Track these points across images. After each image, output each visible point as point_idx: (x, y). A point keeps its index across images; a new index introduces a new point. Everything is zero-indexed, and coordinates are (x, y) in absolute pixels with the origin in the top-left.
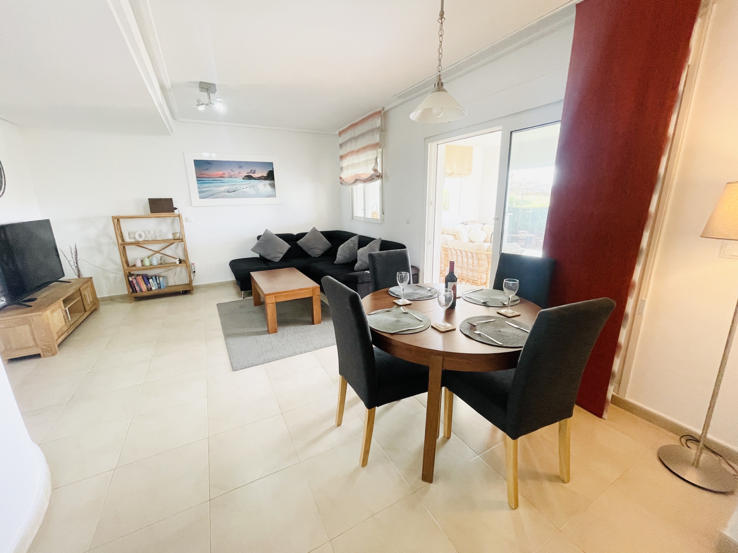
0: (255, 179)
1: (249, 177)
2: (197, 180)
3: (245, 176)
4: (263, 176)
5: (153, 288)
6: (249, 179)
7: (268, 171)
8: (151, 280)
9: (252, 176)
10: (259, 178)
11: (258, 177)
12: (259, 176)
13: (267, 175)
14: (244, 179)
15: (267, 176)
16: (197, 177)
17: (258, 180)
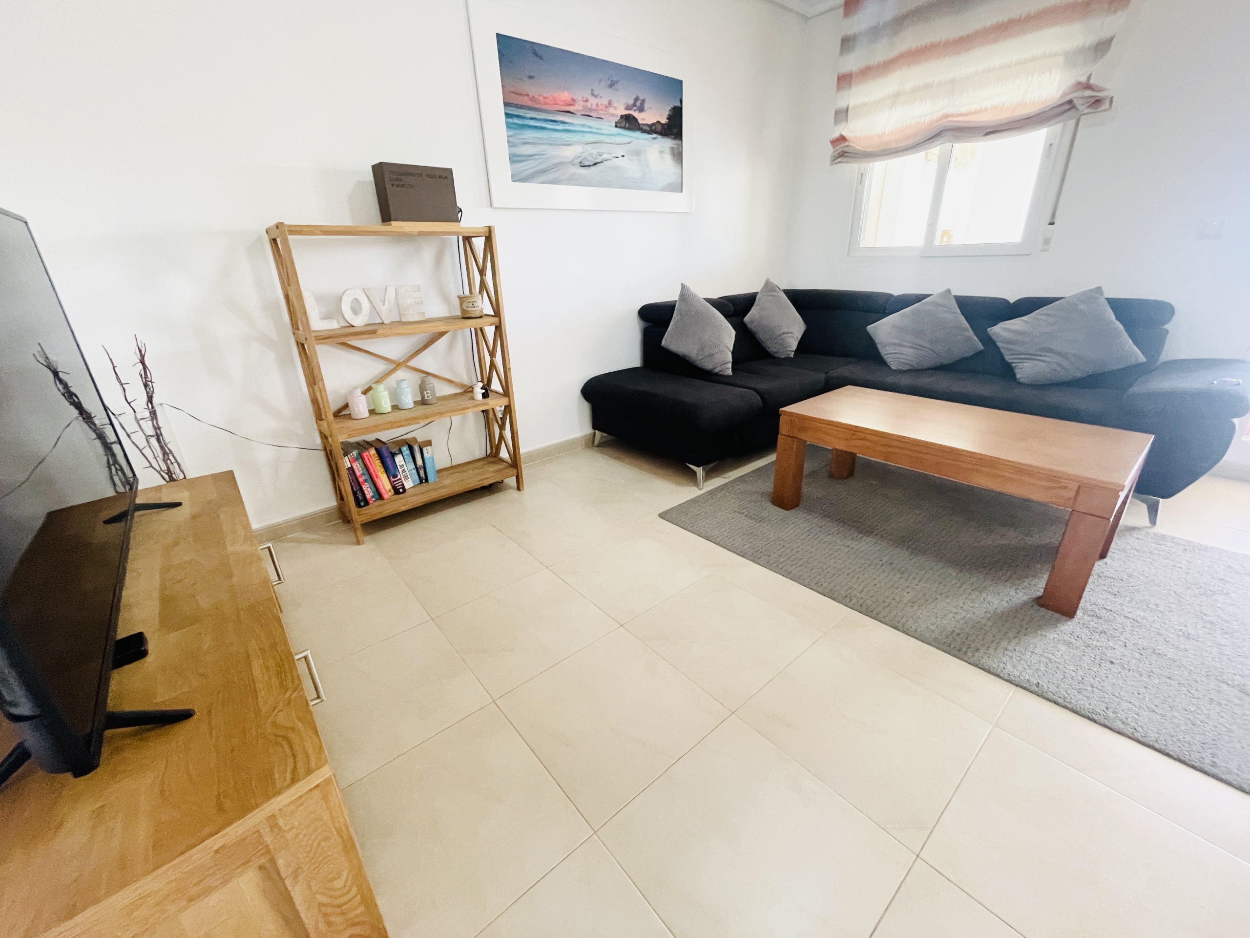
0: (644, 131)
1: (629, 122)
2: (507, 115)
3: (622, 116)
4: (659, 123)
5: (409, 486)
6: (629, 129)
7: (670, 108)
8: (399, 459)
9: (635, 119)
10: (652, 129)
11: (649, 126)
12: (650, 123)
13: (667, 121)
14: (619, 125)
15: (667, 124)
16: (506, 104)
17: (649, 133)
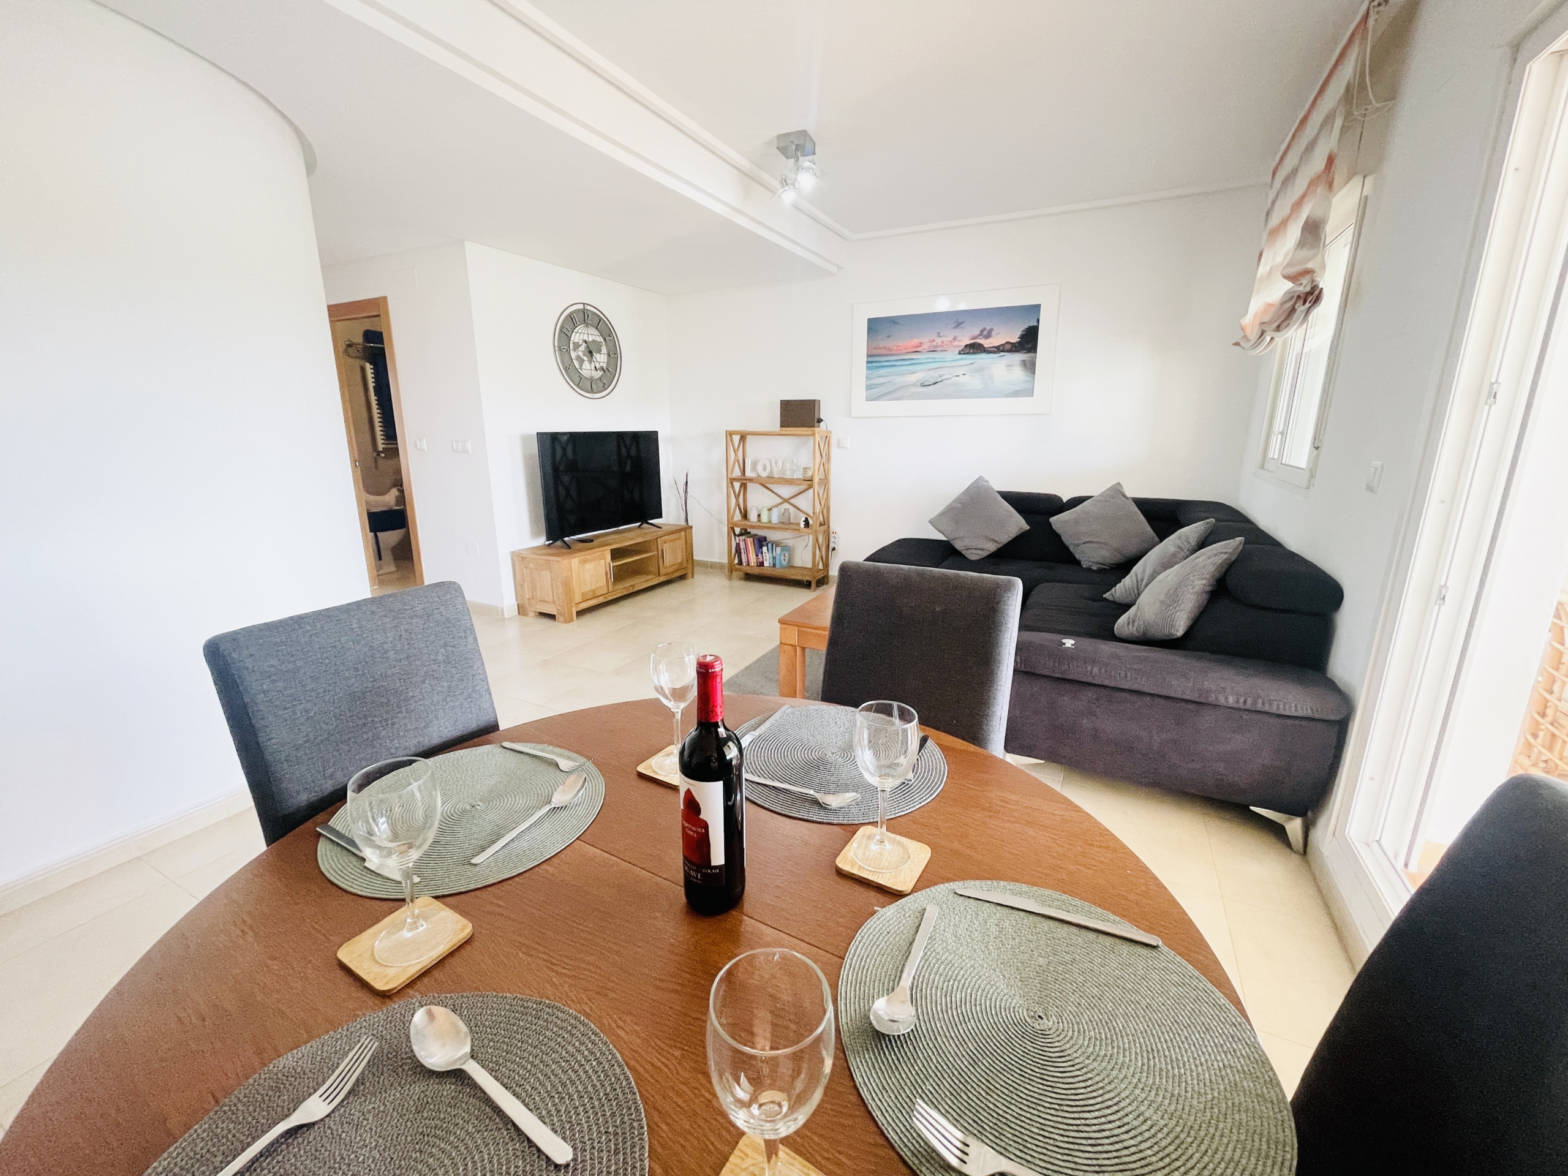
0: (990, 352)
1: (974, 348)
3: (966, 346)
4: (1007, 343)
5: (766, 564)
6: (974, 353)
7: (1023, 329)
8: (765, 549)
9: (981, 345)
10: (999, 349)
11: (996, 347)
12: (997, 345)
13: (1019, 339)
14: (962, 352)
15: (1019, 343)
16: (869, 356)
17: (995, 352)
